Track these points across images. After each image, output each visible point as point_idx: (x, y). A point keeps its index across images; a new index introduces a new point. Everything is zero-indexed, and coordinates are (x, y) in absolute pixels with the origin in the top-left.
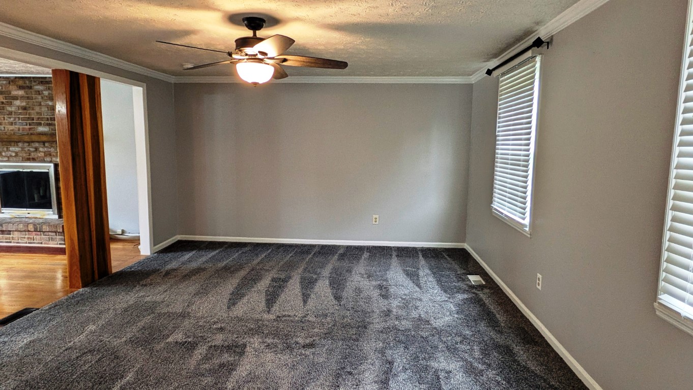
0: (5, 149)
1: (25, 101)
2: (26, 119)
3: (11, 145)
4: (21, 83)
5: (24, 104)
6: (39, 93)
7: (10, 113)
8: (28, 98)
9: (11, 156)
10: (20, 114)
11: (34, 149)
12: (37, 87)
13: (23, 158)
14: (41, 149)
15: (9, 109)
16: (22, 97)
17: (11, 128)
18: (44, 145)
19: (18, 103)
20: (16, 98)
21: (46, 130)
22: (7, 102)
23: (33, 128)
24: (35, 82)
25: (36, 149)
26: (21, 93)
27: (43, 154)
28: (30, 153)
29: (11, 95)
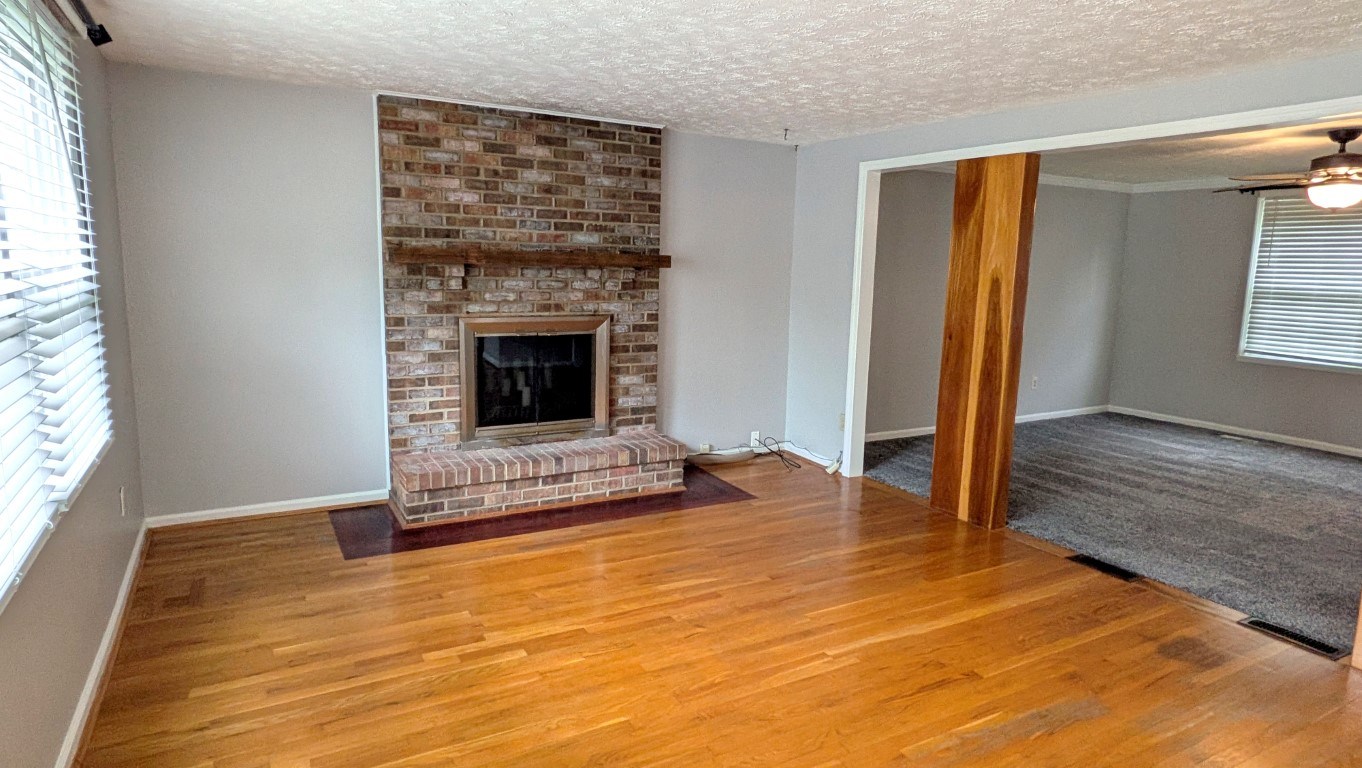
0: (493, 285)
1: (549, 172)
2: (550, 215)
3: (507, 275)
5: (546, 178)
6: (579, 155)
7: (512, 199)
8: (557, 166)
9: (506, 301)
10: (537, 201)
11: (561, 285)
12: (578, 143)
13: (533, 305)
14: (577, 285)
15: (509, 187)
16: (544, 164)
17: (512, 233)
18: (585, 274)
19: (532, 175)
20: (527, 163)
21: (591, 240)
22: (507, 171)
23: (563, 235)
24: (575, 130)
26: (542, 152)
28: (550, 293)
29: (517, 156)
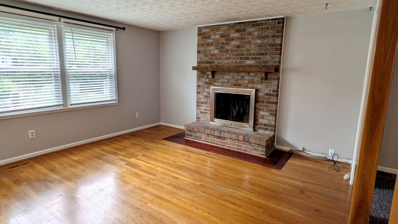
0: (221, 77)
1: (239, 41)
2: (238, 55)
3: (225, 74)
4: (238, 27)
5: (238, 43)
6: (250, 34)
7: (228, 51)
8: (242, 38)
9: (224, 82)
10: (235, 51)
11: (241, 78)
12: (249, 29)
13: (232, 84)
14: (246, 78)
15: (227, 47)
16: (238, 38)
17: (227, 61)
18: (249, 74)
19: (233, 43)
20: (233, 39)
21: (252, 63)
22: (227, 42)
23: (242, 61)
24: (248, 25)
25: (243, 78)
26: (237, 35)
27: (247, 81)
28: (237, 80)
29: (230, 37)
